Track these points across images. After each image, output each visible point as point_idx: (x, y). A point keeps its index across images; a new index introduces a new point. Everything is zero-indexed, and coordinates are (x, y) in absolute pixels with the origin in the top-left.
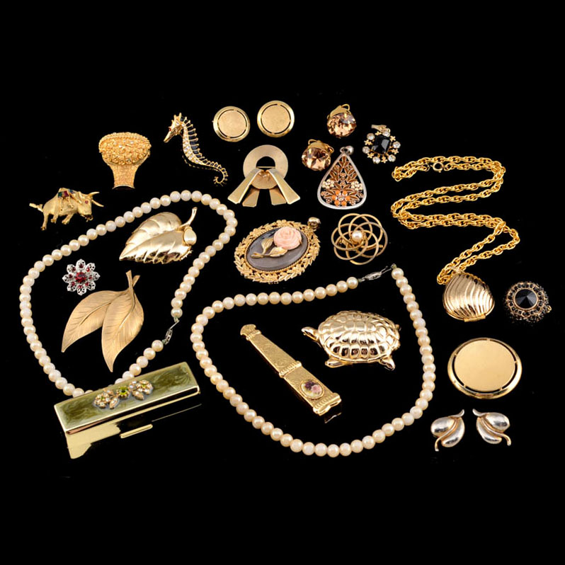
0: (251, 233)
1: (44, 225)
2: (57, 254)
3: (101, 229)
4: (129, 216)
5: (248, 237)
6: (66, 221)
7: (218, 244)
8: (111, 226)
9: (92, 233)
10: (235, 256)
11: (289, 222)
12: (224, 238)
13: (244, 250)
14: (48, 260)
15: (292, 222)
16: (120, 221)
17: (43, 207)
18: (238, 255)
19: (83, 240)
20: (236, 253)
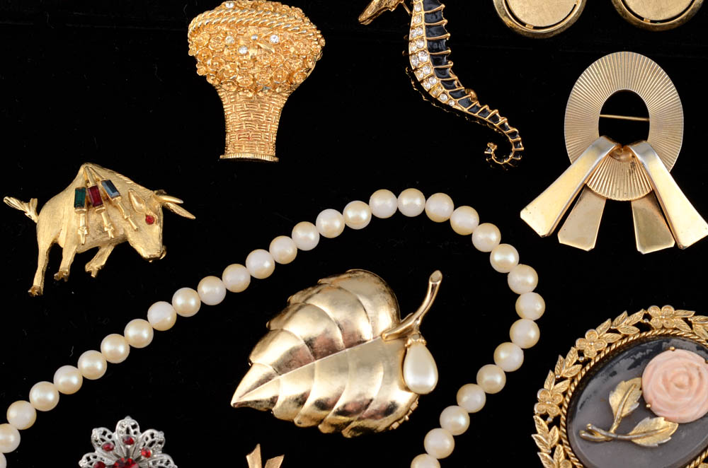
0: (579, 343)
1: (38, 281)
2: (68, 379)
3: (186, 301)
4: (260, 263)
5: (572, 355)
6: (94, 266)
7: (492, 378)
8: (211, 290)
9: (161, 315)
10: (537, 417)
11: (681, 313)
12: (509, 357)
13: (560, 399)
14: (44, 395)
15: (690, 314)
16: (236, 278)
17: (38, 211)
18: (545, 417)
19: (138, 333)
20: (537, 408)
